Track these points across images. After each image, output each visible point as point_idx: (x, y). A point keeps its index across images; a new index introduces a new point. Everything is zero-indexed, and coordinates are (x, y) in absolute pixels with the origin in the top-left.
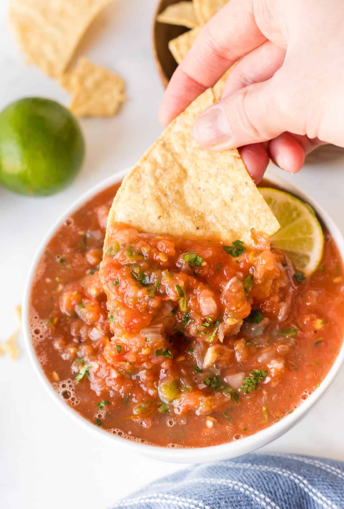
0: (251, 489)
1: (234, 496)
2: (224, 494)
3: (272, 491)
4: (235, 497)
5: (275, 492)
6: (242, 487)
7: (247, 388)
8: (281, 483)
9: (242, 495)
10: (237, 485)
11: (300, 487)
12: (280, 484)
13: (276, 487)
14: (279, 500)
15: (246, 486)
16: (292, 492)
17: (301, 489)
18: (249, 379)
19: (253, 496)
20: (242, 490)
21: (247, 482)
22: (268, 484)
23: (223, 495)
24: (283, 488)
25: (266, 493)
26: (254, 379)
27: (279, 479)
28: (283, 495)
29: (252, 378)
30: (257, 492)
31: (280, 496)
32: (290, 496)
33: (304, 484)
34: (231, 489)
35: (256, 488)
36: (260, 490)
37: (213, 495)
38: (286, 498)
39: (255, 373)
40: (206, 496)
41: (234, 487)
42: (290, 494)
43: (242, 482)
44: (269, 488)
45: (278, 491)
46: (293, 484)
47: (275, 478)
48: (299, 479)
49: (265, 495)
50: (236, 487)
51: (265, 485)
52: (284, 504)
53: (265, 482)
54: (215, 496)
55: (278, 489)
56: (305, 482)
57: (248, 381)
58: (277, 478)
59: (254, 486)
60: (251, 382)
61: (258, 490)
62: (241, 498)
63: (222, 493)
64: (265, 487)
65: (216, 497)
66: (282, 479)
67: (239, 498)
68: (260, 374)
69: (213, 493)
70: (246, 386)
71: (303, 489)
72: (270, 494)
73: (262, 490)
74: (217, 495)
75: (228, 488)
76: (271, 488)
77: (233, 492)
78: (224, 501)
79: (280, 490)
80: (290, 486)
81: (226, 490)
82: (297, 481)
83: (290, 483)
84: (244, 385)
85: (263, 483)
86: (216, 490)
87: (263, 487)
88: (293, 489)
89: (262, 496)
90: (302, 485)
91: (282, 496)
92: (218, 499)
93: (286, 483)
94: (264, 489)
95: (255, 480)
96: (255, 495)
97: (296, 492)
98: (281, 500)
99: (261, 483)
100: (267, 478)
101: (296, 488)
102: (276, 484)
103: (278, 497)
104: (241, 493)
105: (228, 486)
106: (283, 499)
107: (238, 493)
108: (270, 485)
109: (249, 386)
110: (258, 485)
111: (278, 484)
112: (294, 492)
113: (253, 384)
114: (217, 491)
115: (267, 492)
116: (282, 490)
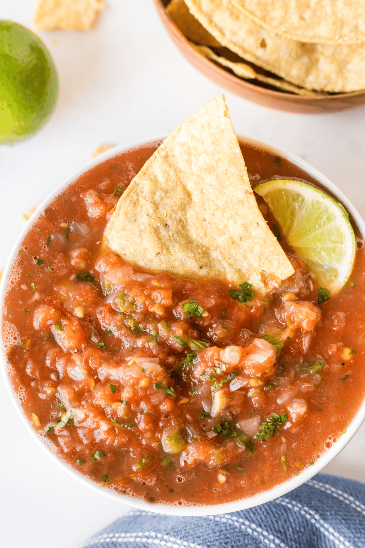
0: (259, 530)
1: (241, 539)
2: (230, 536)
3: (282, 530)
4: (242, 541)
5: (285, 532)
6: (249, 526)
7: (264, 436)
8: (292, 520)
9: (250, 537)
10: (243, 524)
11: (311, 523)
12: (290, 522)
13: (287, 526)
14: (289, 540)
15: (253, 526)
16: (302, 530)
17: (313, 525)
18: (267, 425)
19: (261, 538)
20: (249, 530)
21: (254, 520)
22: (277, 522)
23: (229, 538)
24: (294, 526)
25: (275, 533)
26: (272, 425)
27: (290, 515)
28: (294, 534)
29: (270, 424)
30: (265, 533)
31: (290, 535)
32: (300, 534)
33: (316, 520)
34: (237, 530)
35: (264, 528)
36: (269, 529)
37: (218, 539)
38: (296, 537)
39: (274, 418)
40: (210, 540)
41: (240, 528)
42: (301, 531)
43: (249, 521)
44: (278, 527)
45: (288, 530)
46: (304, 521)
47: (285, 515)
48: (310, 514)
49: (274, 536)
50: (243, 527)
51: (274, 524)
52: (293, 543)
53: (274, 519)
54: (220, 539)
55: (288, 528)
56: (317, 517)
57: (265, 428)
58: (287, 515)
59: (263, 525)
60: (268, 428)
61: (267, 531)
62: (248, 541)
63: (228, 535)
64: (274, 527)
65: (222, 541)
66: (292, 515)
67: (246, 541)
68: (279, 419)
69: (218, 536)
70: (263, 434)
71: (315, 525)
72: (279, 535)
73: (271, 530)
74: (222, 539)
75: (234, 529)
76: (280, 527)
77: (239, 534)
78: (230, 545)
79: (290, 529)
80: (301, 523)
81: (232, 531)
82: (308, 516)
83: (300, 519)
84: (261, 432)
85: (272, 522)
86: (221, 531)
87: (272, 527)
88: (304, 527)
89: (271, 537)
90: (313, 521)
91: (292, 535)
92: (223, 544)
93: (296, 520)
94: (273, 529)
95: (263, 517)
96: (264, 536)
97: (307, 529)
98: (291, 539)
99: (270, 522)
100: (276, 515)
101: (307, 525)
102: (285, 521)
103: (288, 537)
104: (249, 535)
105: (234, 526)
106: (293, 539)
107: (246, 535)
108: (280, 524)
109: (266, 433)
110: (267, 524)
111: (288, 522)
112: (305, 529)
113: (271, 431)
114: (222, 533)
115: (276, 531)
116: (293, 529)
